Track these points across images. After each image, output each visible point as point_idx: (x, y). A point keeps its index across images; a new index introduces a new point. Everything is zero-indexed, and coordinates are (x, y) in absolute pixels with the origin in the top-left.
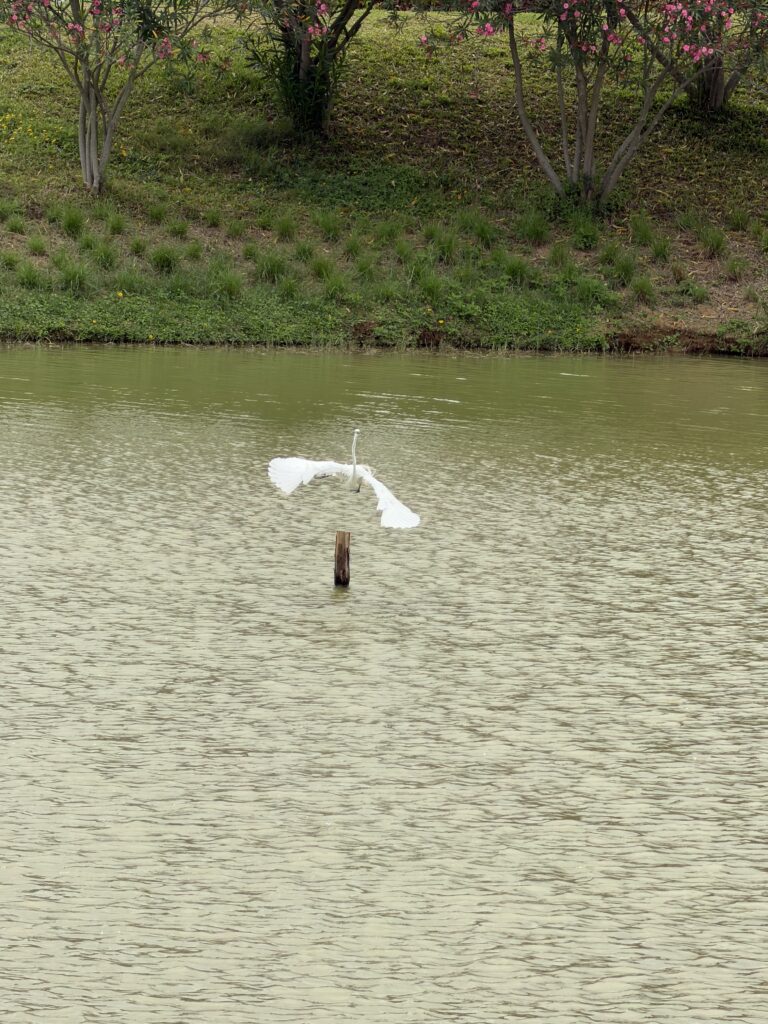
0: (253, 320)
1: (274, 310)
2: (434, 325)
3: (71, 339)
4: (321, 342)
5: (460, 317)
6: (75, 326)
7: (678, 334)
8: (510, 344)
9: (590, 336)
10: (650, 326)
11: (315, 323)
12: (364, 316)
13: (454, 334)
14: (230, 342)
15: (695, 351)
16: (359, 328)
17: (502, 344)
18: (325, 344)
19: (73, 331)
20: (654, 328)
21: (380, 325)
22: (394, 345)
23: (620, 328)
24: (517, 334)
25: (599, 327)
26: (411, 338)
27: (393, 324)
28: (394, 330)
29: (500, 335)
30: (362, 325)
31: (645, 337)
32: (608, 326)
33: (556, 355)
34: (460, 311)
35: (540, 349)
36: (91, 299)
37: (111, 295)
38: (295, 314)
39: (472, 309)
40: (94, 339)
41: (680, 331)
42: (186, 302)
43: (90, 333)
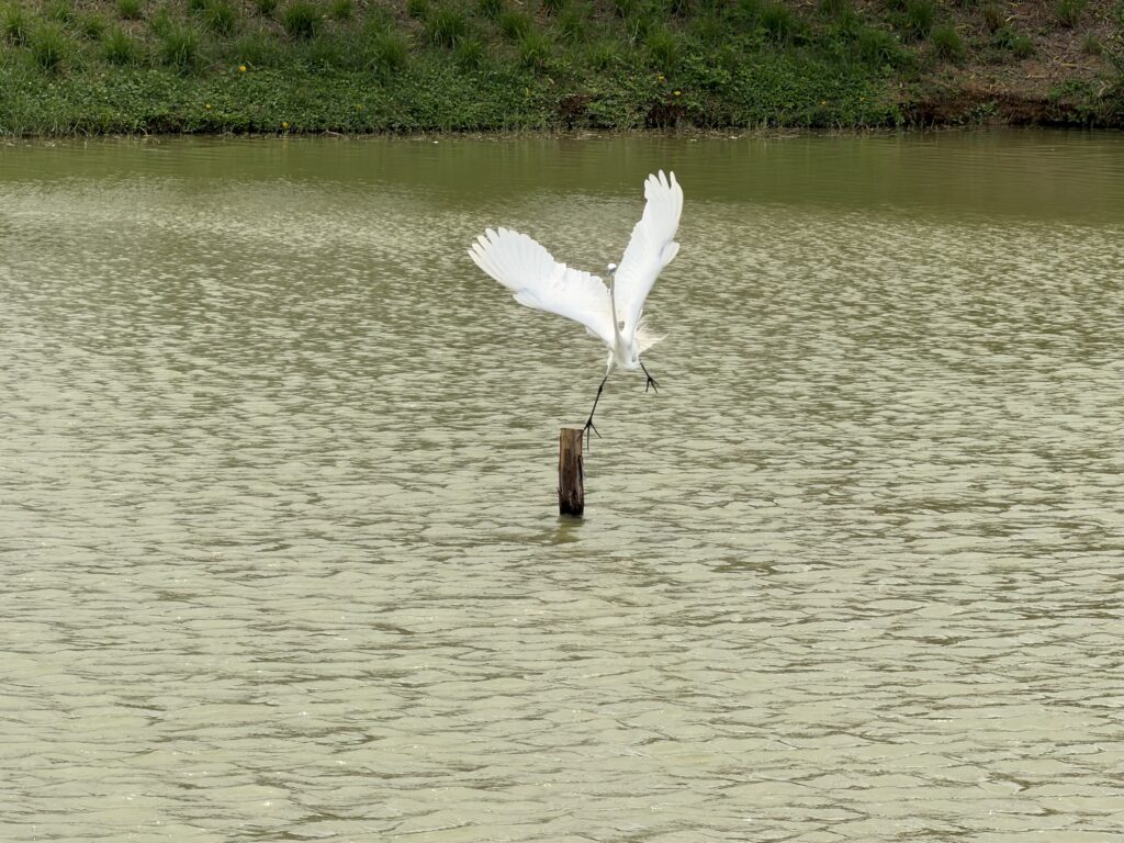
0: (424, 99)
1: (451, 84)
2: (668, 98)
3: (176, 131)
4: (517, 125)
5: (703, 86)
6: (182, 113)
7: (996, 101)
8: (770, 120)
9: (879, 106)
10: (958, 92)
11: (506, 100)
12: (574, 88)
13: (695, 109)
14: (392, 129)
15: (1020, 122)
16: (566, 105)
17: (761, 120)
18: (520, 128)
19: (181, 121)
20: (964, 93)
21: (596, 100)
22: (615, 126)
23: (918, 95)
24: (781, 107)
25: (890, 94)
26: (637, 117)
27: (612, 98)
28: (613, 106)
29: (756, 110)
30: (570, 100)
31: (952, 106)
32: (902, 92)
33: (833, 134)
34: (702, 77)
35: (811, 126)
36: (204, 76)
37: (231, 70)
38: (480, 88)
39: (719, 74)
40: (209, 129)
41: (998, 97)
42: (333, 76)
43: (203, 122)
